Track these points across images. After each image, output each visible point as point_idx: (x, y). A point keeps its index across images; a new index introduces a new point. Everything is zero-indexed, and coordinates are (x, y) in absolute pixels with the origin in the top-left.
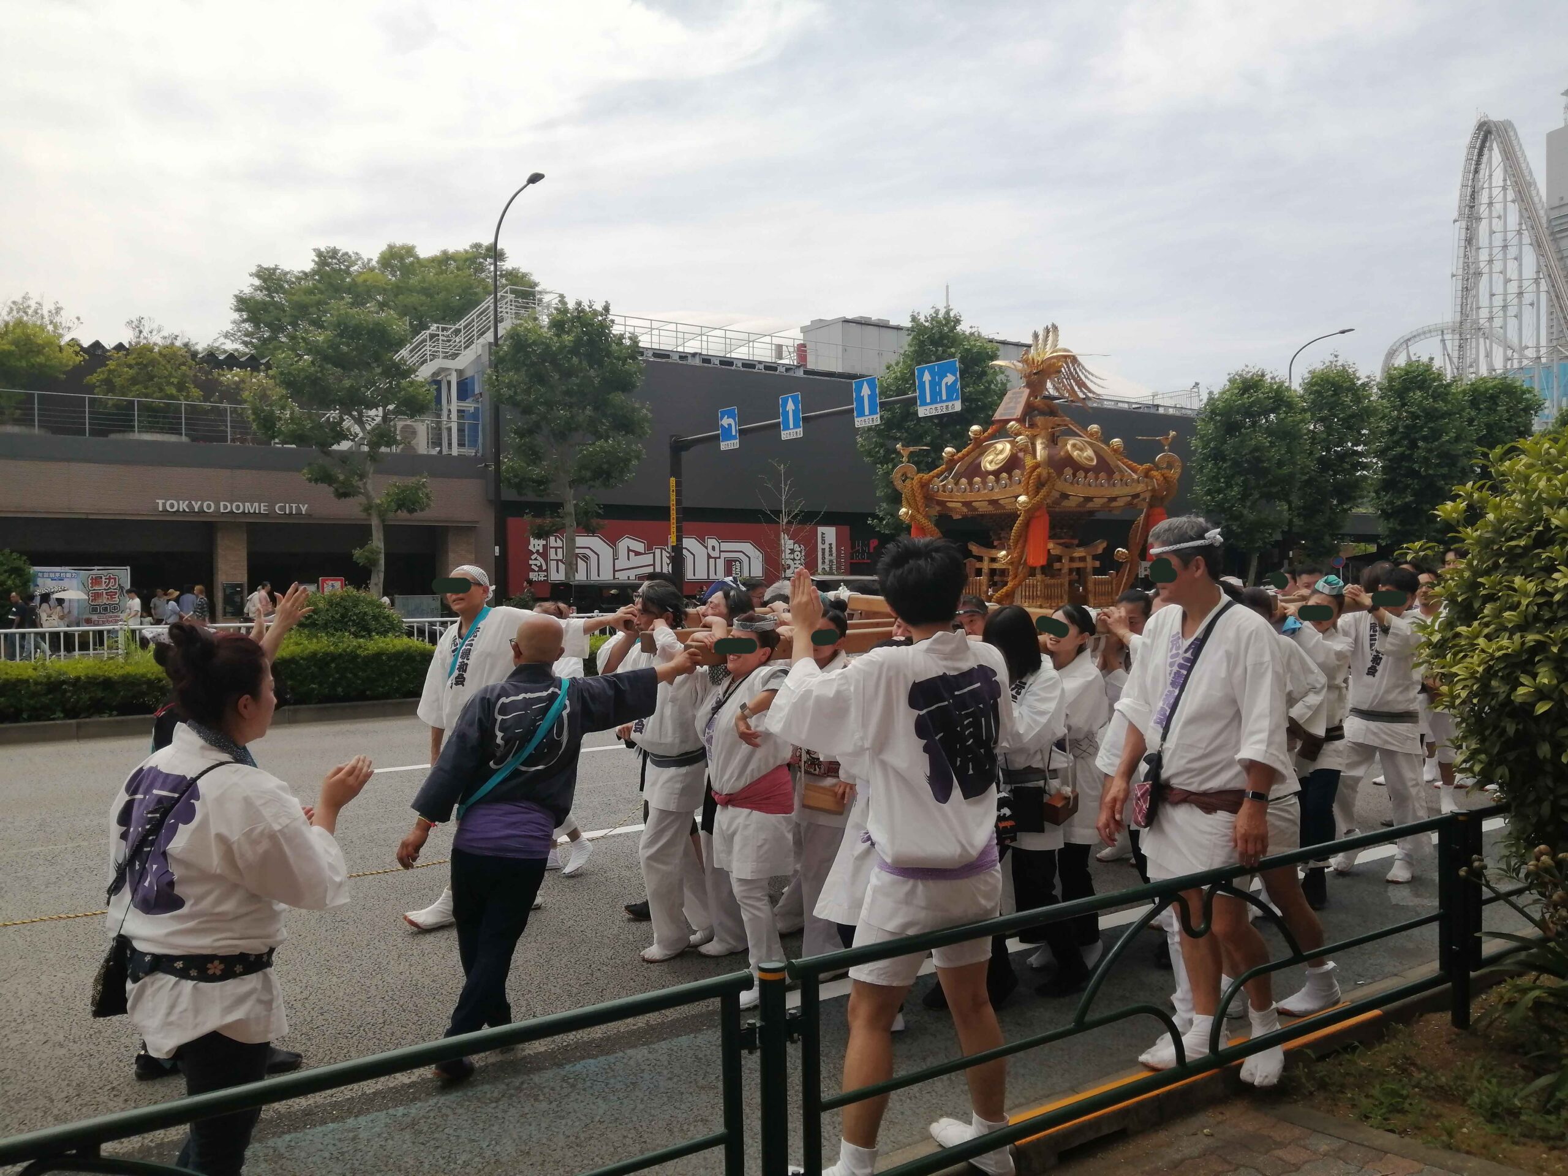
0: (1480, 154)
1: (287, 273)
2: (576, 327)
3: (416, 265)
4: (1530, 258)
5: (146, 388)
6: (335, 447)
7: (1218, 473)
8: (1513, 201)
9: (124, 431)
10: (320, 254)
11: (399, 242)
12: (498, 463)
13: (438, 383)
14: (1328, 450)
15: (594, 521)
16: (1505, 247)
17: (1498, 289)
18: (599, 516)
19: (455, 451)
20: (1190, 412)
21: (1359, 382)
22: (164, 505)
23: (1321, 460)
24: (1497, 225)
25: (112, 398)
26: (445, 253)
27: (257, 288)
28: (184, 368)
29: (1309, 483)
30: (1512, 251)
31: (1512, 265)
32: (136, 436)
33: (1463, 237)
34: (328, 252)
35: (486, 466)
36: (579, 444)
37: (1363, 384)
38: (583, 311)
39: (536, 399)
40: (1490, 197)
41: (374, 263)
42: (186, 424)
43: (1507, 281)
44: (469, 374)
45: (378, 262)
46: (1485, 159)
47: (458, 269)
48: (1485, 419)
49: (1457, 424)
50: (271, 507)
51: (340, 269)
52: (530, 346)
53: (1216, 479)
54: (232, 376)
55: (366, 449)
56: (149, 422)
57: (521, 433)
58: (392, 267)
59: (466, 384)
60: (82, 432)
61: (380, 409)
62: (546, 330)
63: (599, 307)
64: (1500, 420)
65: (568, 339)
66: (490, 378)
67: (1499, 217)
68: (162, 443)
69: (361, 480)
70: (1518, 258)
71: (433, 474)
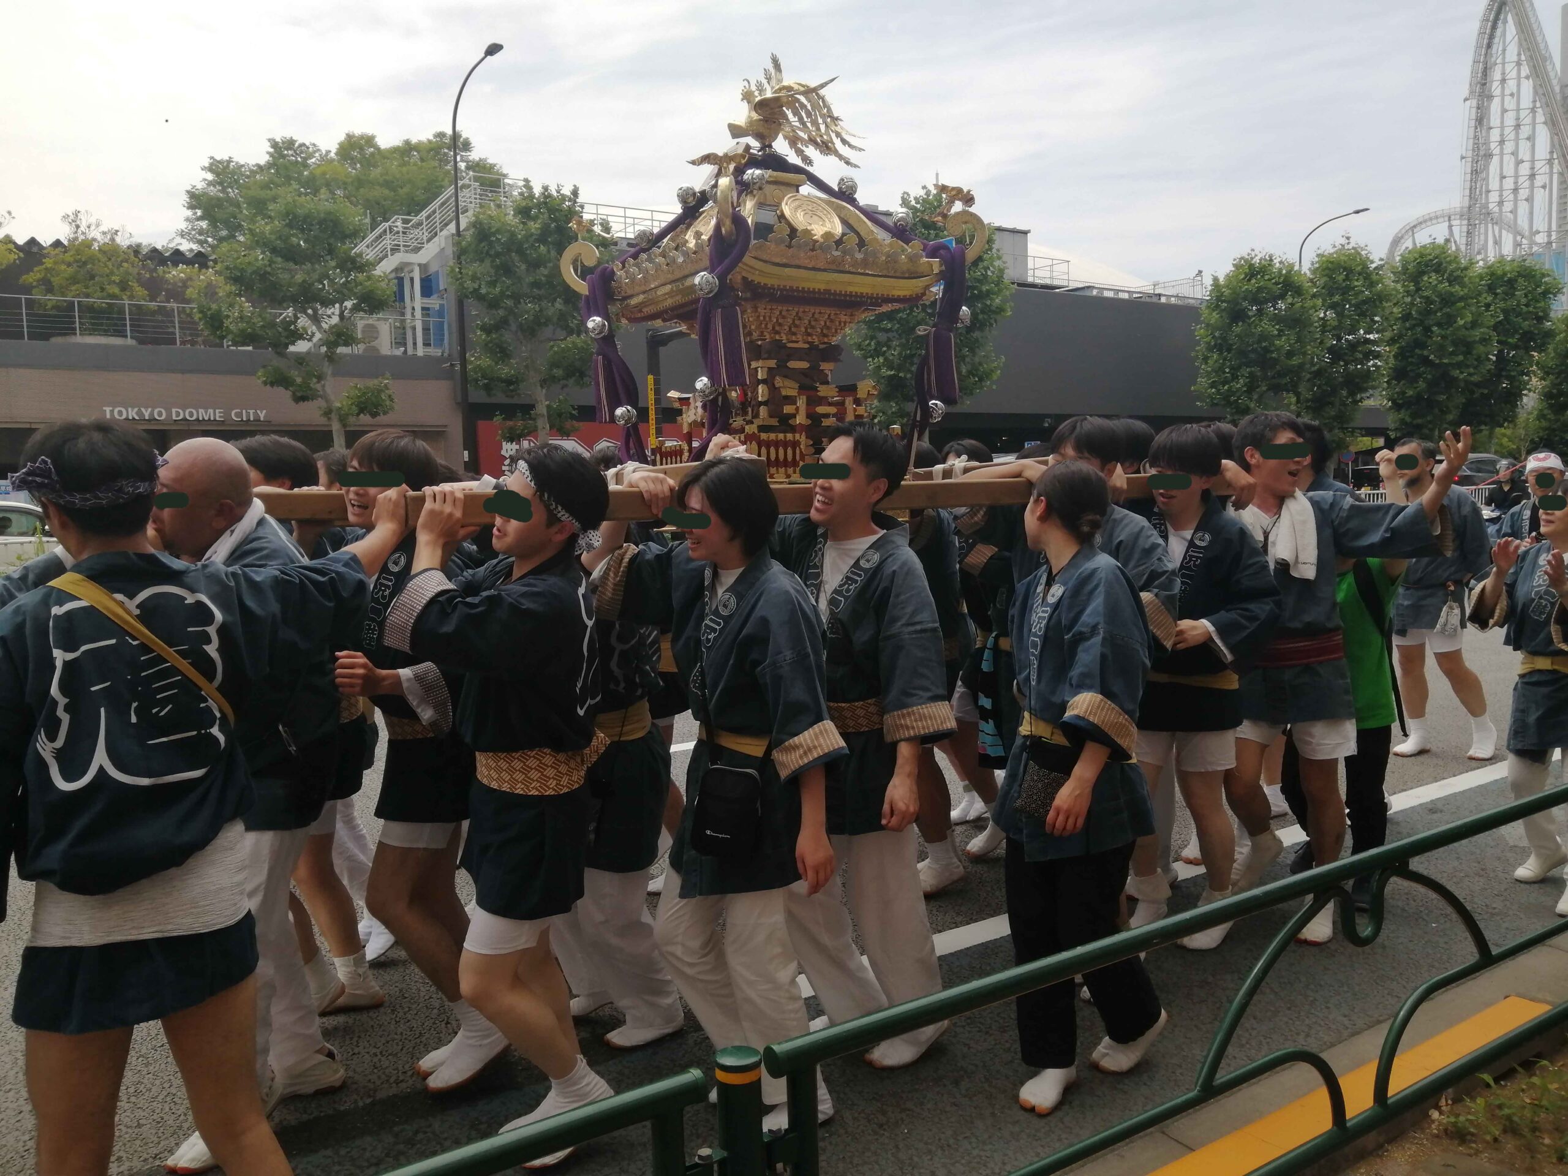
0: (1494, 27)
1: (243, 166)
2: (542, 214)
3: (377, 157)
4: (1543, 136)
5: (87, 287)
6: (292, 348)
7: (1224, 364)
8: (1527, 78)
9: (65, 335)
10: (274, 144)
11: (358, 131)
12: (464, 362)
13: (401, 280)
14: (1339, 339)
15: (569, 424)
16: (1518, 127)
17: (1509, 170)
18: (572, 417)
19: (421, 351)
20: (1192, 302)
21: (1373, 266)
22: (112, 412)
23: (1331, 350)
24: (1510, 104)
25: (52, 299)
26: (407, 142)
27: (210, 183)
28: (125, 265)
29: (1318, 374)
30: (1525, 131)
31: (1524, 146)
32: (79, 339)
33: (1474, 116)
34: (283, 143)
35: (452, 365)
36: (550, 340)
37: (1376, 268)
38: (550, 196)
39: (502, 293)
40: (1503, 74)
41: (332, 155)
42: (131, 325)
43: (1518, 162)
44: (433, 269)
45: (336, 154)
46: (1499, 32)
47: (422, 160)
48: (1502, 305)
49: (1473, 309)
50: (227, 414)
51: (297, 161)
52: (494, 234)
53: (1220, 370)
54: (178, 273)
55: (324, 349)
56: (93, 324)
57: (485, 329)
58: (352, 159)
59: (430, 280)
60: (21, 336)
61: (337, 305)
62: (511, 217)
63: (567, 191)
64: (1518, 305)
65: (534, 226)
66: (452, 271)
67: (1512, 95)
68: (106, 347)
69: (318, 382)
70: (1531, 138)
71: (396, 376)
